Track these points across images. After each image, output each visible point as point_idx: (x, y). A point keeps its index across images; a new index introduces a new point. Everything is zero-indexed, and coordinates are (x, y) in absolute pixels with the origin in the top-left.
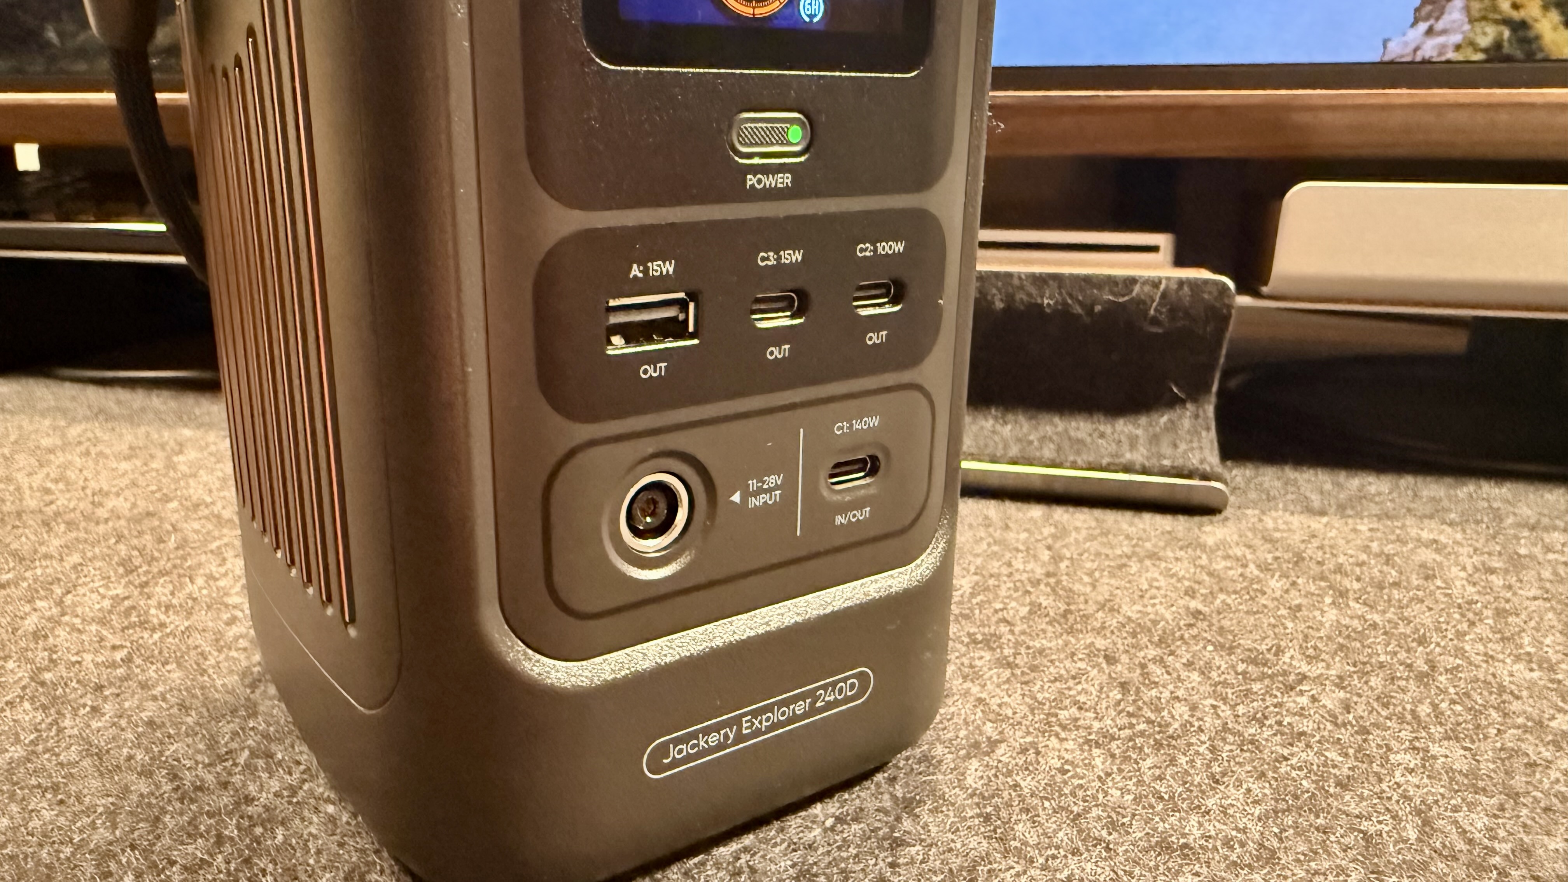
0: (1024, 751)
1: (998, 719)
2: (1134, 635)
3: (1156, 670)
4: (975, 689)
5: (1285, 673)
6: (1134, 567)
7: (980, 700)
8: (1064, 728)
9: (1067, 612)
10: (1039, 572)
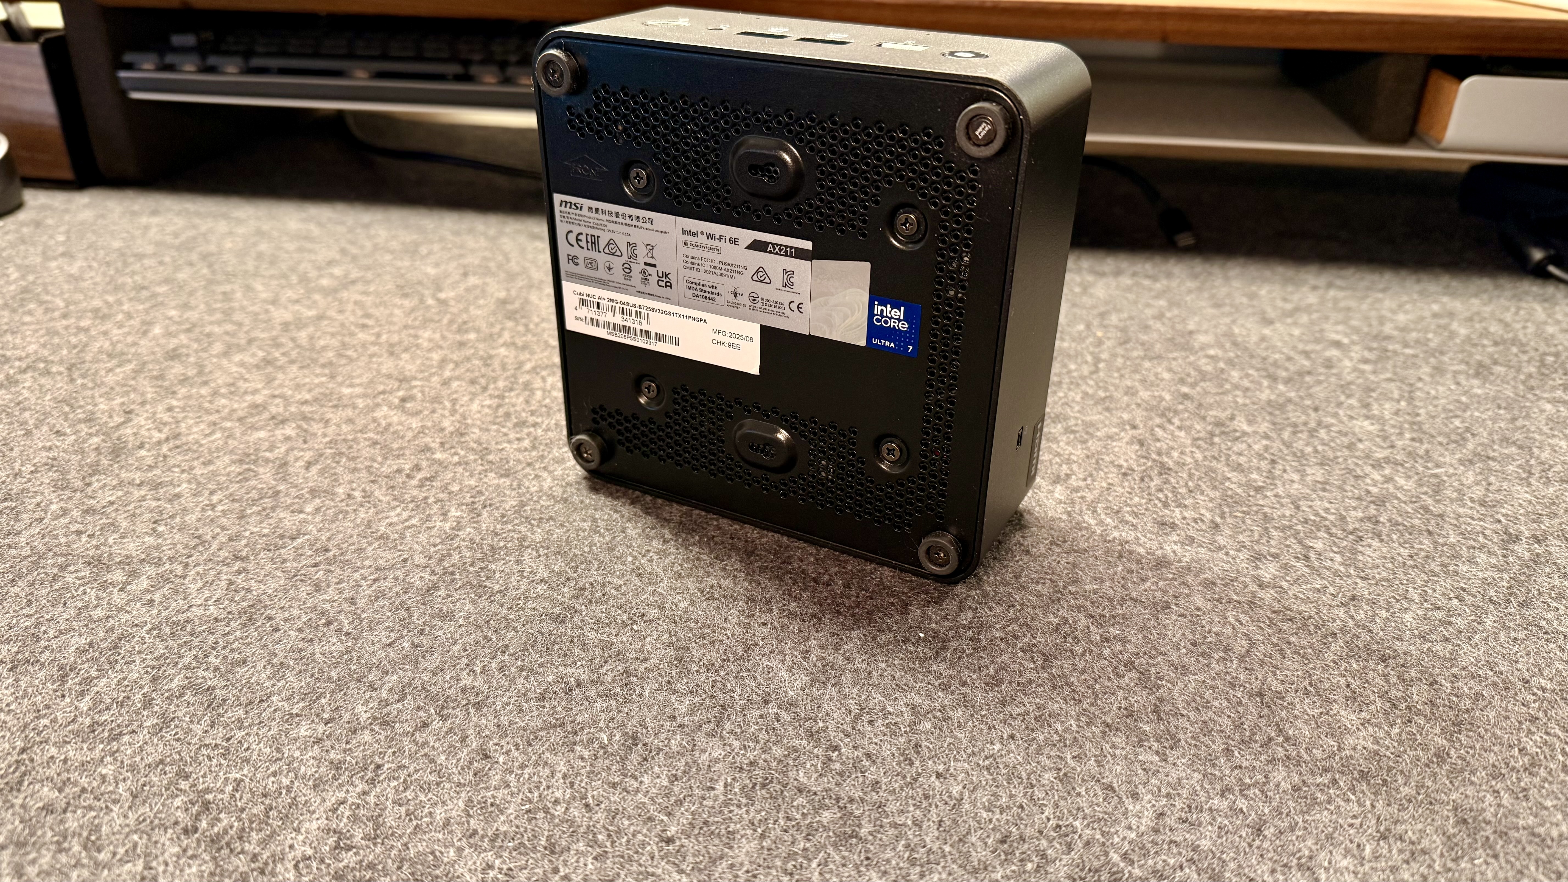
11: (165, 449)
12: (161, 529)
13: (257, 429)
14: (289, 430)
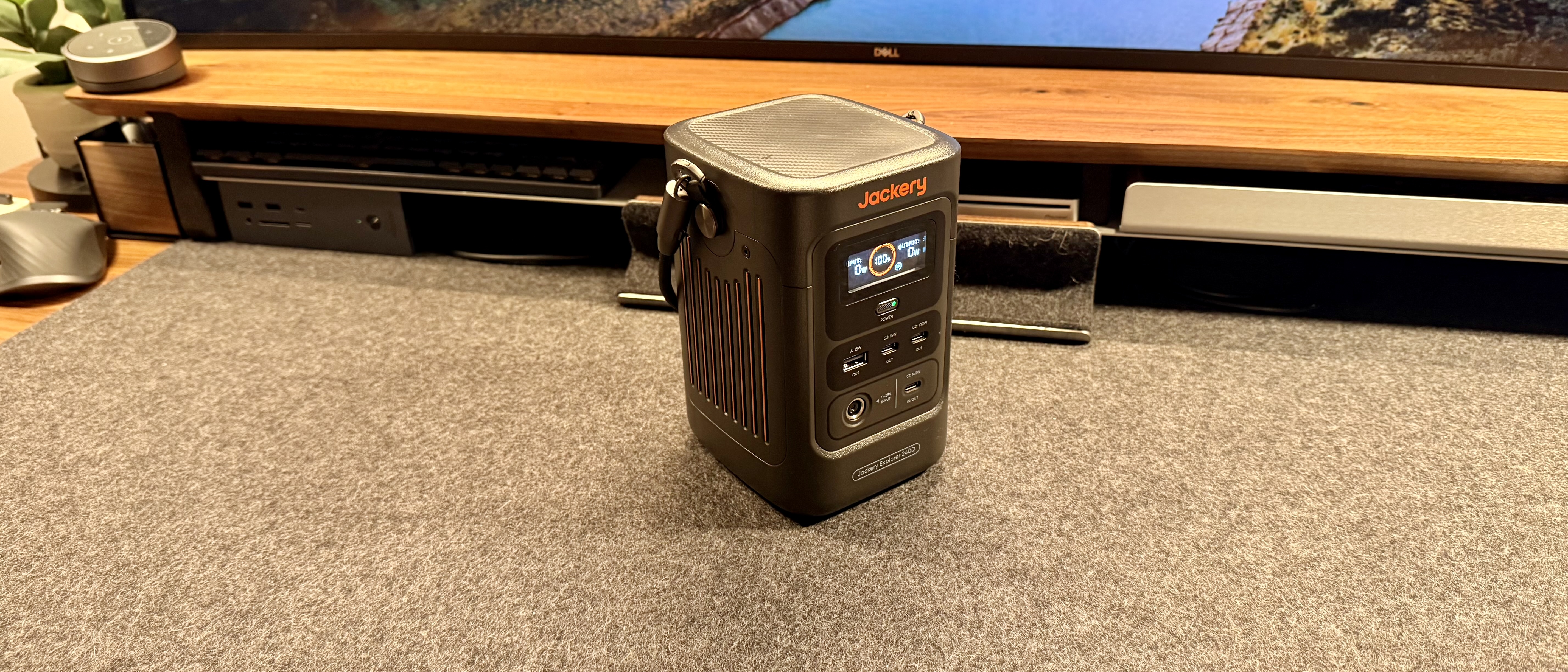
0: (974, 463)
1: (967, 451)
2: (1026, 413)
3: (1031, 430)
4: (960, 440)
5: (1080, 429)
6: (1038, 377)
7: (962, 444)
8: (990, 454)
9: (1004, 403)
10: (996, 381)
11: (416, 442)
12: (425, 496)
13: (471, 428)
14: (489, 430)
